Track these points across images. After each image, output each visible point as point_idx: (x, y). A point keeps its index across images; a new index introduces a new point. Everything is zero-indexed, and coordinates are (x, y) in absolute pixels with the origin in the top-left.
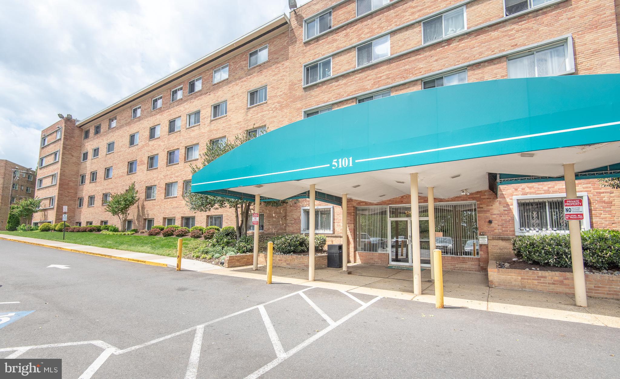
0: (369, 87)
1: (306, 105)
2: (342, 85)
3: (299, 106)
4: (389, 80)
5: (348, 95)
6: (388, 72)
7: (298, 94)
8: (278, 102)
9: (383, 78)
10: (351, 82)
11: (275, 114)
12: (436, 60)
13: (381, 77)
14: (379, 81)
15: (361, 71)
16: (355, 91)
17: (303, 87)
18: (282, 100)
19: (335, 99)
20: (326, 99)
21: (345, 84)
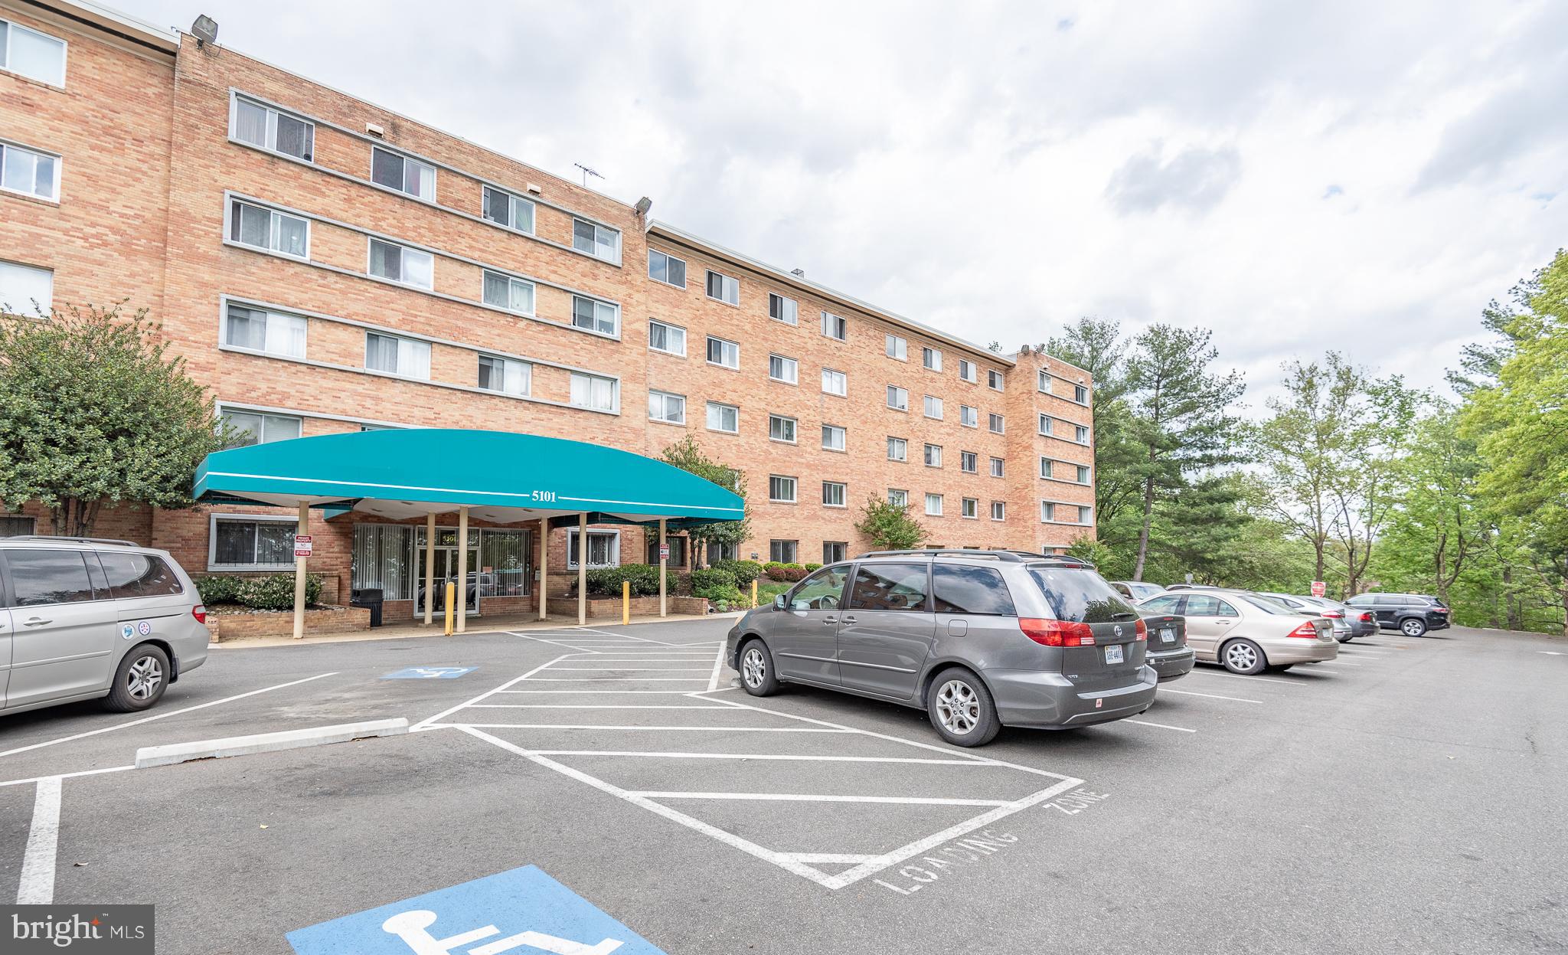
0: (393, 321)
1: (230, 286)
2: (333, 289)
3: (207, 277)
4: (431, 330)
5: (348, 316)
6: (428, 315)
7: (203, 248)
8: (114, 230)
9: (419, 319)
10: (354, 294)
11: (97, 254)
12: (499, 335)
13: (416, 316)
14: (412, 321)
15: (377, 285)
16: (365, 316)
17: (225, 242)
18: (130, 231)
19: (316, 309)
20: (292, 299)
21: (342, 292)
